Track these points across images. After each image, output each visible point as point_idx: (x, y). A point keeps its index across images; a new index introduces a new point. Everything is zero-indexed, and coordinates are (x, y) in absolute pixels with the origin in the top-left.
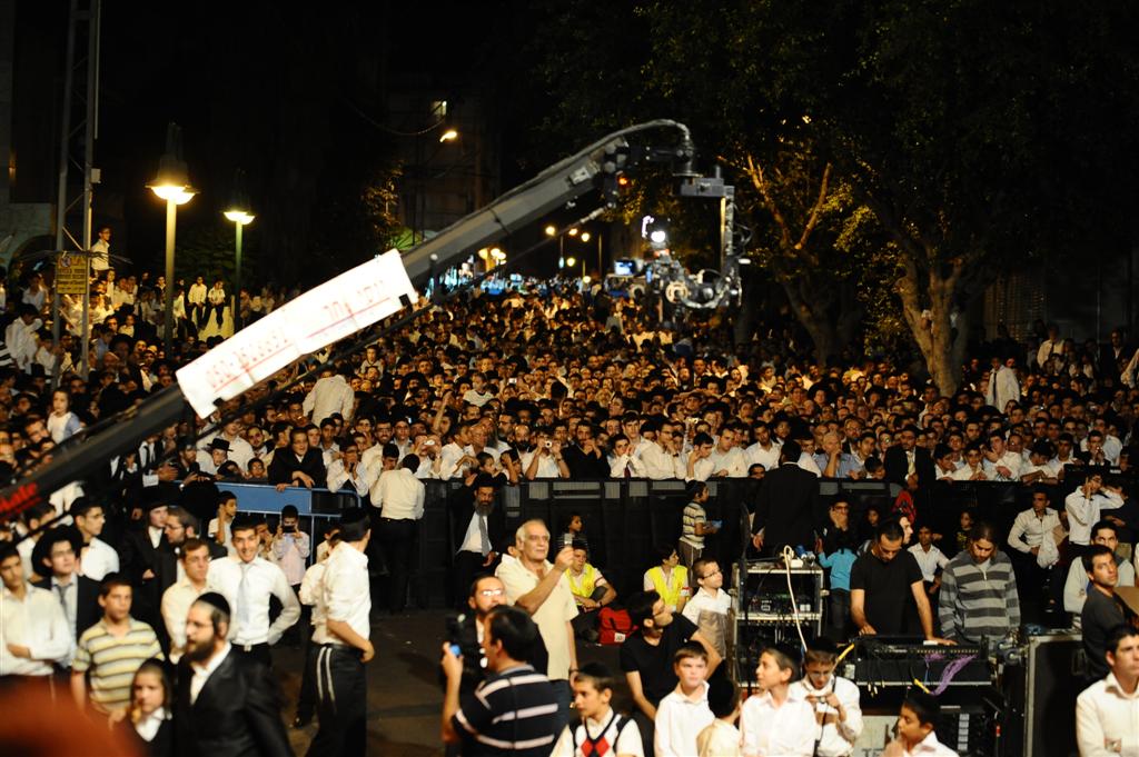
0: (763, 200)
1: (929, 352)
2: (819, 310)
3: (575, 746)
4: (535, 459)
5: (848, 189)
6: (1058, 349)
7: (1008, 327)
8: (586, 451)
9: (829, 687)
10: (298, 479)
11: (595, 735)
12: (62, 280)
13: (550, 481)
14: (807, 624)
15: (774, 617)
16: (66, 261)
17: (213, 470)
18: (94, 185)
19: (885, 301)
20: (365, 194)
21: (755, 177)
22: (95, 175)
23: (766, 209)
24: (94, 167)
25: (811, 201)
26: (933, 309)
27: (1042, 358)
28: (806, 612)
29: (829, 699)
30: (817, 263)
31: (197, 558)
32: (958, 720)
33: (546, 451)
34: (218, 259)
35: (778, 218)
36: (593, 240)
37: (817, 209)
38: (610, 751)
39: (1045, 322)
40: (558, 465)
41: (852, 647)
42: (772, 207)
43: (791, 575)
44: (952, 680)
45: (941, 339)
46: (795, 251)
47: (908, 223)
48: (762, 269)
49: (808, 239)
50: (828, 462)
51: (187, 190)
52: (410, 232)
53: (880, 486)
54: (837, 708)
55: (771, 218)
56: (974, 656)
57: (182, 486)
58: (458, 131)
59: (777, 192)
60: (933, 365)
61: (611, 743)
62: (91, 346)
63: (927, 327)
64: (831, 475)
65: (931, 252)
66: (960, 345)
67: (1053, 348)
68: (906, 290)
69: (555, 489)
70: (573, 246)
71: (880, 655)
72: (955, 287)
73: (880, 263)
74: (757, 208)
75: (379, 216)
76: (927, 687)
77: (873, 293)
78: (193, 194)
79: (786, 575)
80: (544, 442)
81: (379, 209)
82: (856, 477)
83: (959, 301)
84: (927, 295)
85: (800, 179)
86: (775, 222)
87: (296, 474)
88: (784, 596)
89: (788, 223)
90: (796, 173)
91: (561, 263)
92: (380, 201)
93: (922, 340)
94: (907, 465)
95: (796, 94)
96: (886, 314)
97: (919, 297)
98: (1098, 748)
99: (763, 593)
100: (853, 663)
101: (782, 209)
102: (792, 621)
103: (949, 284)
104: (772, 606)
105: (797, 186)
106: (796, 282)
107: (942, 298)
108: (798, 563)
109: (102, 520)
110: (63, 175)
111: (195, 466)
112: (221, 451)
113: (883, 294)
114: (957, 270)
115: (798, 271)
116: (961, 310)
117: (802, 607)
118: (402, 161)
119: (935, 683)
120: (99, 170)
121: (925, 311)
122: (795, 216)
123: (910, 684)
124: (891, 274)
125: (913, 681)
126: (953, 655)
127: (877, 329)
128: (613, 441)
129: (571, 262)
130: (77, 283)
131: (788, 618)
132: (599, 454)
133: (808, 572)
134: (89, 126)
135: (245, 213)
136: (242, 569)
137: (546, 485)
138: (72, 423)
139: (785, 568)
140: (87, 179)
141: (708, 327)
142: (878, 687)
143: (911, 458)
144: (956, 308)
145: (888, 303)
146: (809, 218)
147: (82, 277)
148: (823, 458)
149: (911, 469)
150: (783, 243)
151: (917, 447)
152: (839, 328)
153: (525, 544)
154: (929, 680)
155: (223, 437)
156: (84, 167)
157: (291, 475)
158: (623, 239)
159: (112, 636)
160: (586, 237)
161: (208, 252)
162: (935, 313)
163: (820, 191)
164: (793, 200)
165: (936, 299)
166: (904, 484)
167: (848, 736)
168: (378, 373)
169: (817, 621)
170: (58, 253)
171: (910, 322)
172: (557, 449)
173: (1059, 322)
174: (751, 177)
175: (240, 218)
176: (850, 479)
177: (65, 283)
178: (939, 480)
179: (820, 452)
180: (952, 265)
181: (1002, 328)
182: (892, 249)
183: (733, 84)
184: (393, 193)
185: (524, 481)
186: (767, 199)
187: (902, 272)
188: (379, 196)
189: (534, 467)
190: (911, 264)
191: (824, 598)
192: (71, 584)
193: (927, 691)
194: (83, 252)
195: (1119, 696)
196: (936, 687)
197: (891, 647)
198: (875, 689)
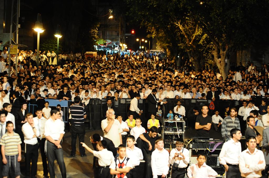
0: (182, 32)
1: (220, 68)
2: (195, 58)
3: (116, 165)
4: (122, 94)
5: (201, 29)
6: (253, 68)
7: (242, 63)
8: (134, 92)
9: (181, 151)
10: (65, 99)
11: (121, 162)
12: (11, 51)
13: (126, 99)
14: (181, 134)
15: (173, 133)
16: (12, 46)
17: (45, 96)
18: (19, 28)
19: (210, 56)
20: (91, 31)
21: (180, 27)
22: (19, 26)
23: (183, 34)
24: (19, 24)
25: (194, 32)
26: (221, 58)
27: (249, 70)
28: (181, 131)
29: (181, 154)
30: (195, 47)
31: (30, 118)
32: (217, 158)
33: (125, 92)
34: (54, 46)
35: (186, 36)
36: (148, 42)
37: (195, 34)
38: (125, 165)
39: (250, 62)
40: (128, 95)
41: (191, 140)
42: (184, 34)
43: (177, 122)
44: (216, 148)
45: (223, 66)
46: (190, 44)
47: (216, 38)
48: (182, 49)
49: (193, 41)
50: (193, 95)
51: (42, 29)
52: (103, 40)
53: (206, 101)
54: (183, 156)
55: (184, 36)
56: (222, 143)
57: (37, 100)
58: (113, 16)
59: (185, 30)
60: (221, 72)
61: (125, 164)
62: (18, 66)
63: (220, 62)
64: (194, 98)
65: (220, 44)
66: (228, 67)
67: (252, 68)
68: (215, 54)
69: (127, 101)
70: (143, 44)
71: (199, 142)
72: (226, 53)
73: (209, 47)
74: (181, 34)
75: (94, 36)
76: (210, 150)
77: (207, 55)
78: (44, 30)
79: (176, 122)
80: (124, 89)
81: (94, 35)
82: (200, 98)
83: (228, 56)
84: (220, 55)
85: (191, 27)
86: (185, 37)
87: (64, 97)
88: (175, 127)
89: (188, 38)
90: (190, 26)
91: (140, 47)
92: (94, 32)
93: (219, 66)
94: (212, 96)
95: (186, 6)
96: (210, 59)
97: (218, 55)
98: (244, 167)
99: (170, 126)
100: (192, 144)
101: (187, 34)
102: (177, 134)
103: (225, 52)
104: (172, 130)
105: (190, 29)
106: (190, 52)
107: (223, 56)
108: (179, 119)
109: (11, 108)
110: (11, 26)
111: (40, 95)
112: (46, 92)
113: (209, 55)
114: (227, 49)
115: (190, 49)
116: (228, 59)
117: (180, 130)
118: (100, 23)
119: (212, 149)
120: (20, 25)
121: (219, 59)
122: (189, 36)
123: (206, 149)
124: (211, 50)
125: (206, 148)
126: (216, 142)
127: (208, 63)
128: (141, 89)
129: (143, 47)
130: (14, 52)
131: (176, 133)
132: (137, 92)
133: (181, 122)
134: (18, 14)
135: (59, 35)
136: (38, 120)
137: (125, 100)
138: (7, 84)
139: (175, 121)
140: (17, 27)
141: (171, 62)
142: (198, 150)
143: (213, 94)
144: (227, 58)
145: (211, 57)
146: (193, 36)
147: (16, 50)
148: (192, 94)
149: (214, 97)
150: (187, 42)
151: (215, 91)
152: (201, 63)
153: (109, 115)
154: (210, 148)
155: (47, 88)
156: (16, 24)
157: (63, 97)
158: (155, 42)
159: (9, 136)
160: (146, 41)
161: (51, 44)
162: (222, 59)
163: (196, 30)
164: (189, 32)
165: (222, 56)
166: (211, 100)
167: (186, 163)
168: (90, 73)
169: (183, 134)
170: (10, 44)
171: (216, 61)
172: (127, 91)
173: (254, 62)
174: (179, 27)
175: (58, 36)
176: (198, 99)
177: (12, 52)
178: (221, 99)
179: (191, 92)
180: (226, 48)
181: (241, 63)
182: (212, 44)
183: (171, 4)
184: (97, 31)
185: (119, 99)
186: (183, 32)
187: (214, 50)
188: (94, 31)
189: (122, 95)
190: (216, 48)
191: (185, 128)
192: (4, 124)
193: (210, 151)
194: (16, 44)
195: (249, 154)
196: (212, 150)
197: (201, 140)
198: (197, 150)
